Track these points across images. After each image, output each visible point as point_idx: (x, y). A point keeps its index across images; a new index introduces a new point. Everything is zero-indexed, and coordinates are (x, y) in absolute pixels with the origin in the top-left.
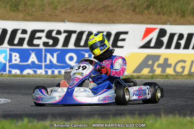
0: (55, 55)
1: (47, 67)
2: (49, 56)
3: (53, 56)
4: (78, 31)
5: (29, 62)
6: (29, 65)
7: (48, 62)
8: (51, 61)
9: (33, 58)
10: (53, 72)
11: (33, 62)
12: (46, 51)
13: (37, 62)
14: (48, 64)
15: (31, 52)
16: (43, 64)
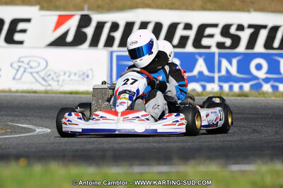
0: (235, 61)
1: (222, 79)
2: (225, 63)
3: (230, 63)
4: (270, 25)
5: (195, 72)
6: (194, 76)
7: (223, 72)
8: (227, 71)
9: (201, 66)
10: (231, 87)
11: (201, 73)
12: (221, 55)
13: (206, 72)
14: (223, 76)
15: (197, 57)
16: (216, 75)
